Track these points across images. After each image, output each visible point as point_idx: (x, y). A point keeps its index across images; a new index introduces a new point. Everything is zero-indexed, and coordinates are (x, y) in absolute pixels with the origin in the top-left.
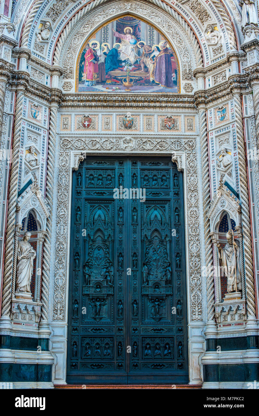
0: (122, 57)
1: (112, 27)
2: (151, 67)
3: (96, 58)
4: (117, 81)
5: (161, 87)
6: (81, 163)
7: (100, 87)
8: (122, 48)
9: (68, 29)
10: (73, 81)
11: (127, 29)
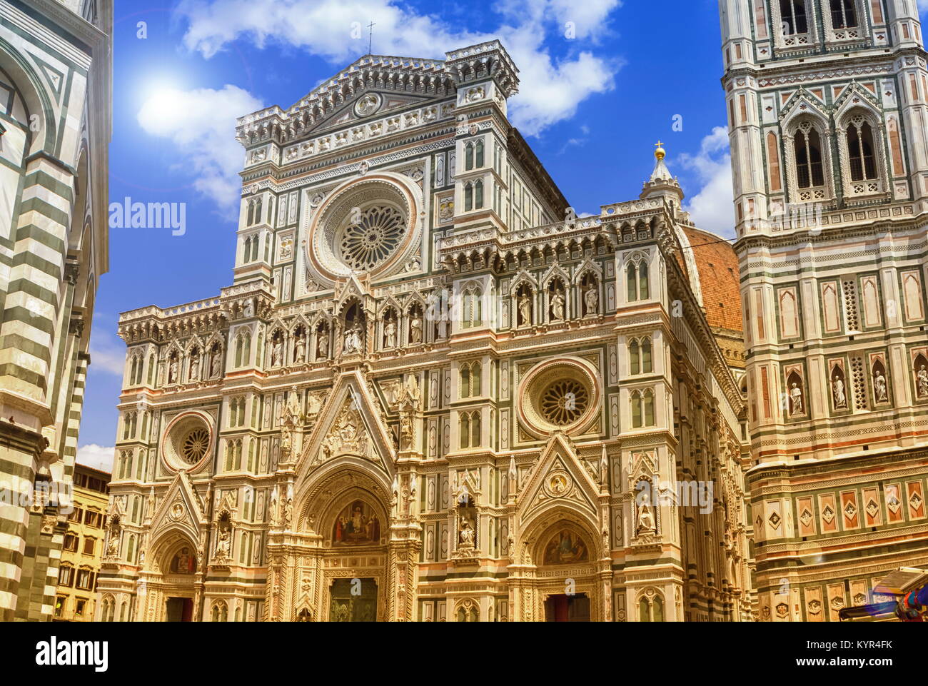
0: (354, 525)
1: (350, 509)
2: (368, 530)
3: (342, 526)
4: (351, 539)
5: (372, 541)
6: (334, 583)
7: (343, 543)
8: (355, 520)
9: (326, 515)
10: (330, 541)
11: (358, 508)
